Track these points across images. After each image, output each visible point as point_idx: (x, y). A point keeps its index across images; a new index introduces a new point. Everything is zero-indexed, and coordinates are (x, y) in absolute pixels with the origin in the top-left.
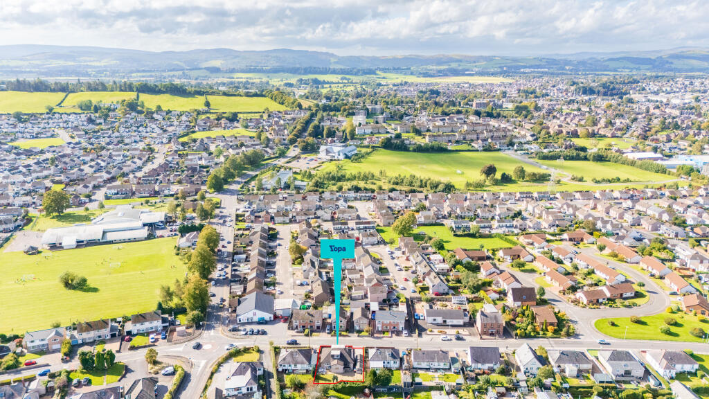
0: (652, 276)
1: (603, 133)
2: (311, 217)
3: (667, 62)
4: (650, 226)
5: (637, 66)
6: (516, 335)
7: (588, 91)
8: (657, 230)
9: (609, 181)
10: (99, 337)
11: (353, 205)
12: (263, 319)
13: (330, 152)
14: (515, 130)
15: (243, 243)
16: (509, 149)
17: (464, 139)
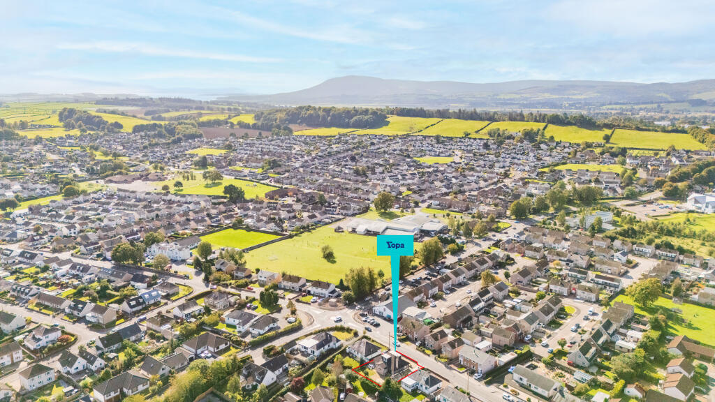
10: (293, 288)
13: (698, 202)
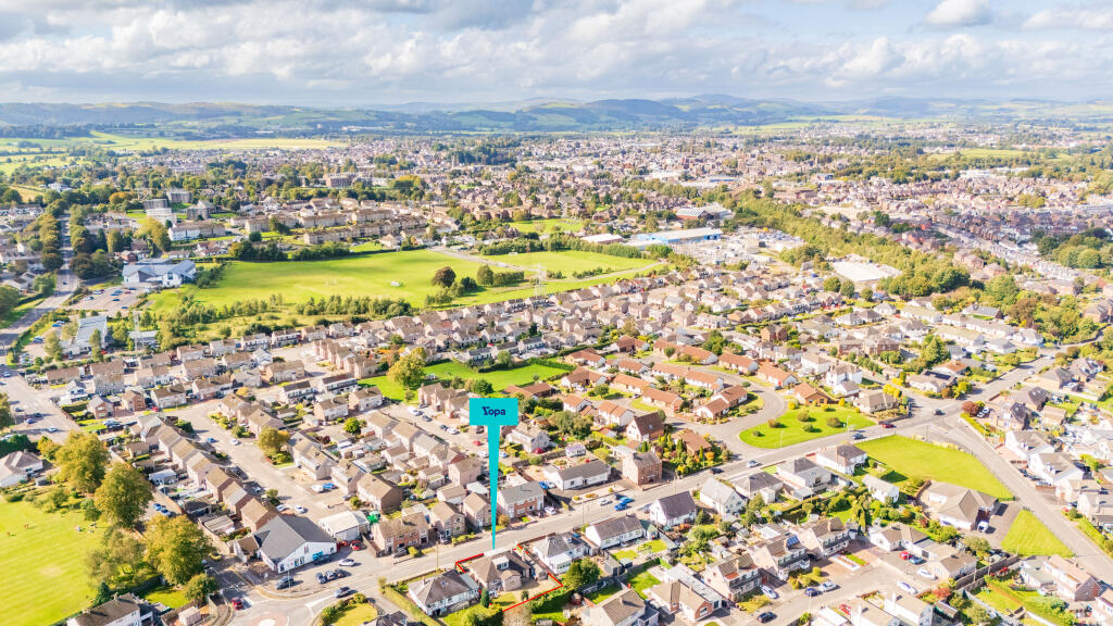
0: (741, 374)
1: (537, 214)
2: (226, 386)
3: (530, 118)
4: (685, 321)
5: (495, 123)
6: (680, 473)
7: (466, 158)
8: (694, 323)
9: (592, 274)
11: (281, 356)
12: (320, 555)
13: (149, 276)
14: (425, 217)
15: (139, 452)
16: (437, 244)
17: (362, 234)
